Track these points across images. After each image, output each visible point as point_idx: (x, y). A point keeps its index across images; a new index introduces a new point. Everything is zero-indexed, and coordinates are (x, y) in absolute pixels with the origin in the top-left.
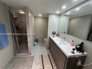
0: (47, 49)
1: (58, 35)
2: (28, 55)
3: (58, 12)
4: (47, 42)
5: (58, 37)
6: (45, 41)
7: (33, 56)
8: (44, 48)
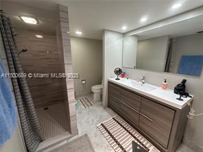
2: (71, 137)
3: (124, 28)
5: (125, 79)
7: (86, 135)
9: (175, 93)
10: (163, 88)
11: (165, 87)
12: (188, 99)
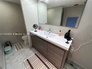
0: (31, 48)
1: (40, 29)
4: (28, 40)
5: (40, 30)
6: (23, 40)
8: (25, 49)
9: (65, 38)
10: (59, 36)
11: (60, 35)
12: (71, 41)
